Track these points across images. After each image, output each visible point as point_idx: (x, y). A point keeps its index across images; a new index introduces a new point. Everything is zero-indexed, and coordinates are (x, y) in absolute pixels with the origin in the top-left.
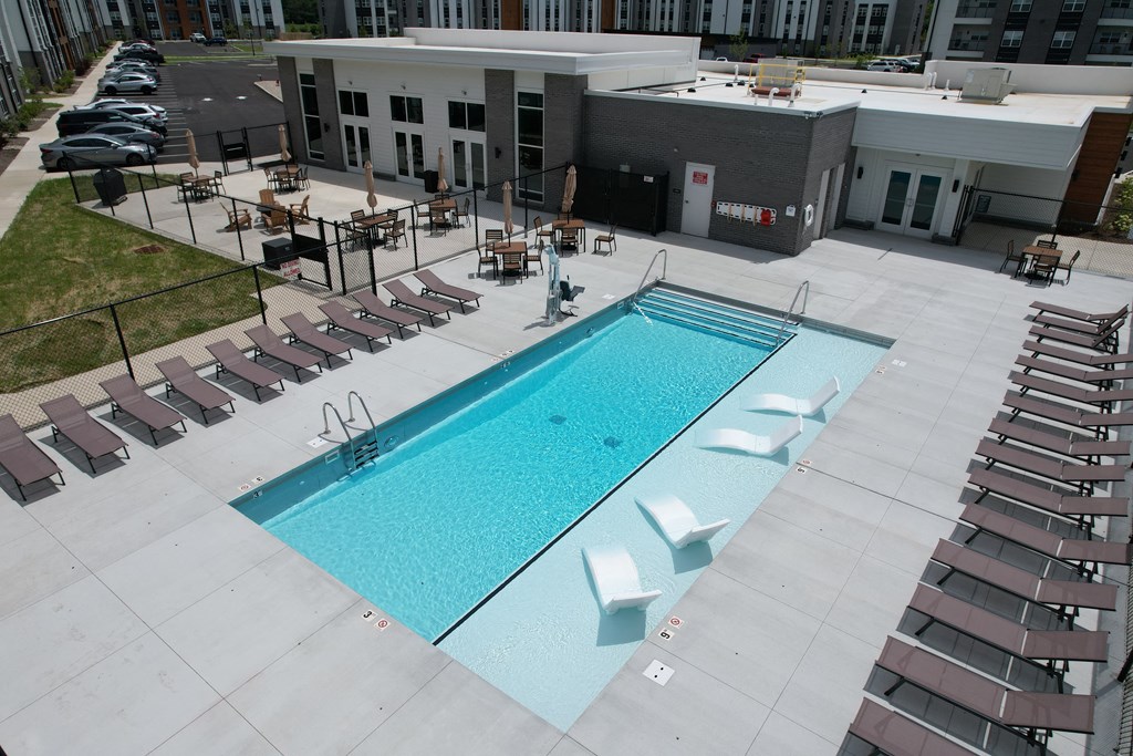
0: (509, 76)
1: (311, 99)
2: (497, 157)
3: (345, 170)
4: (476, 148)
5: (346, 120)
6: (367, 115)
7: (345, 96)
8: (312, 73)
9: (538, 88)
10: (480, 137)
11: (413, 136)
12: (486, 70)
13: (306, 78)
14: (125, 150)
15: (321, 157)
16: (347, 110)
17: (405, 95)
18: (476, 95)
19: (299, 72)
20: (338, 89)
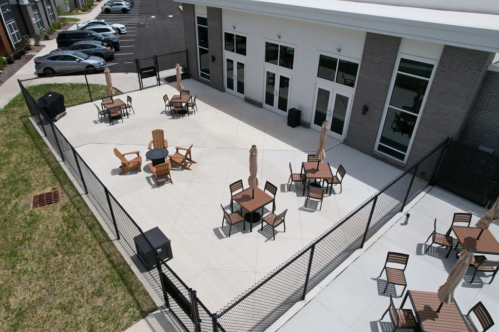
0: (396, 42)
1: (204, 35)
2: (364, 113)
3: (224, 91)
4: (341, 101)
5: (228, 55)
6: (246, 55)
7: (229, 37)
8: (206, 17)
9: (432, 58)
10: (349, 92)
11: (281, 77)
12: (368, 33)
13: (202, 20)
14: (86, 63)
15: (208, 77)
16: (229, 48)
17: (279, 43)
18: (353, 54)
19: (197, 15)
20: (224, 31)
